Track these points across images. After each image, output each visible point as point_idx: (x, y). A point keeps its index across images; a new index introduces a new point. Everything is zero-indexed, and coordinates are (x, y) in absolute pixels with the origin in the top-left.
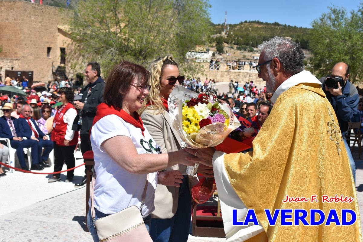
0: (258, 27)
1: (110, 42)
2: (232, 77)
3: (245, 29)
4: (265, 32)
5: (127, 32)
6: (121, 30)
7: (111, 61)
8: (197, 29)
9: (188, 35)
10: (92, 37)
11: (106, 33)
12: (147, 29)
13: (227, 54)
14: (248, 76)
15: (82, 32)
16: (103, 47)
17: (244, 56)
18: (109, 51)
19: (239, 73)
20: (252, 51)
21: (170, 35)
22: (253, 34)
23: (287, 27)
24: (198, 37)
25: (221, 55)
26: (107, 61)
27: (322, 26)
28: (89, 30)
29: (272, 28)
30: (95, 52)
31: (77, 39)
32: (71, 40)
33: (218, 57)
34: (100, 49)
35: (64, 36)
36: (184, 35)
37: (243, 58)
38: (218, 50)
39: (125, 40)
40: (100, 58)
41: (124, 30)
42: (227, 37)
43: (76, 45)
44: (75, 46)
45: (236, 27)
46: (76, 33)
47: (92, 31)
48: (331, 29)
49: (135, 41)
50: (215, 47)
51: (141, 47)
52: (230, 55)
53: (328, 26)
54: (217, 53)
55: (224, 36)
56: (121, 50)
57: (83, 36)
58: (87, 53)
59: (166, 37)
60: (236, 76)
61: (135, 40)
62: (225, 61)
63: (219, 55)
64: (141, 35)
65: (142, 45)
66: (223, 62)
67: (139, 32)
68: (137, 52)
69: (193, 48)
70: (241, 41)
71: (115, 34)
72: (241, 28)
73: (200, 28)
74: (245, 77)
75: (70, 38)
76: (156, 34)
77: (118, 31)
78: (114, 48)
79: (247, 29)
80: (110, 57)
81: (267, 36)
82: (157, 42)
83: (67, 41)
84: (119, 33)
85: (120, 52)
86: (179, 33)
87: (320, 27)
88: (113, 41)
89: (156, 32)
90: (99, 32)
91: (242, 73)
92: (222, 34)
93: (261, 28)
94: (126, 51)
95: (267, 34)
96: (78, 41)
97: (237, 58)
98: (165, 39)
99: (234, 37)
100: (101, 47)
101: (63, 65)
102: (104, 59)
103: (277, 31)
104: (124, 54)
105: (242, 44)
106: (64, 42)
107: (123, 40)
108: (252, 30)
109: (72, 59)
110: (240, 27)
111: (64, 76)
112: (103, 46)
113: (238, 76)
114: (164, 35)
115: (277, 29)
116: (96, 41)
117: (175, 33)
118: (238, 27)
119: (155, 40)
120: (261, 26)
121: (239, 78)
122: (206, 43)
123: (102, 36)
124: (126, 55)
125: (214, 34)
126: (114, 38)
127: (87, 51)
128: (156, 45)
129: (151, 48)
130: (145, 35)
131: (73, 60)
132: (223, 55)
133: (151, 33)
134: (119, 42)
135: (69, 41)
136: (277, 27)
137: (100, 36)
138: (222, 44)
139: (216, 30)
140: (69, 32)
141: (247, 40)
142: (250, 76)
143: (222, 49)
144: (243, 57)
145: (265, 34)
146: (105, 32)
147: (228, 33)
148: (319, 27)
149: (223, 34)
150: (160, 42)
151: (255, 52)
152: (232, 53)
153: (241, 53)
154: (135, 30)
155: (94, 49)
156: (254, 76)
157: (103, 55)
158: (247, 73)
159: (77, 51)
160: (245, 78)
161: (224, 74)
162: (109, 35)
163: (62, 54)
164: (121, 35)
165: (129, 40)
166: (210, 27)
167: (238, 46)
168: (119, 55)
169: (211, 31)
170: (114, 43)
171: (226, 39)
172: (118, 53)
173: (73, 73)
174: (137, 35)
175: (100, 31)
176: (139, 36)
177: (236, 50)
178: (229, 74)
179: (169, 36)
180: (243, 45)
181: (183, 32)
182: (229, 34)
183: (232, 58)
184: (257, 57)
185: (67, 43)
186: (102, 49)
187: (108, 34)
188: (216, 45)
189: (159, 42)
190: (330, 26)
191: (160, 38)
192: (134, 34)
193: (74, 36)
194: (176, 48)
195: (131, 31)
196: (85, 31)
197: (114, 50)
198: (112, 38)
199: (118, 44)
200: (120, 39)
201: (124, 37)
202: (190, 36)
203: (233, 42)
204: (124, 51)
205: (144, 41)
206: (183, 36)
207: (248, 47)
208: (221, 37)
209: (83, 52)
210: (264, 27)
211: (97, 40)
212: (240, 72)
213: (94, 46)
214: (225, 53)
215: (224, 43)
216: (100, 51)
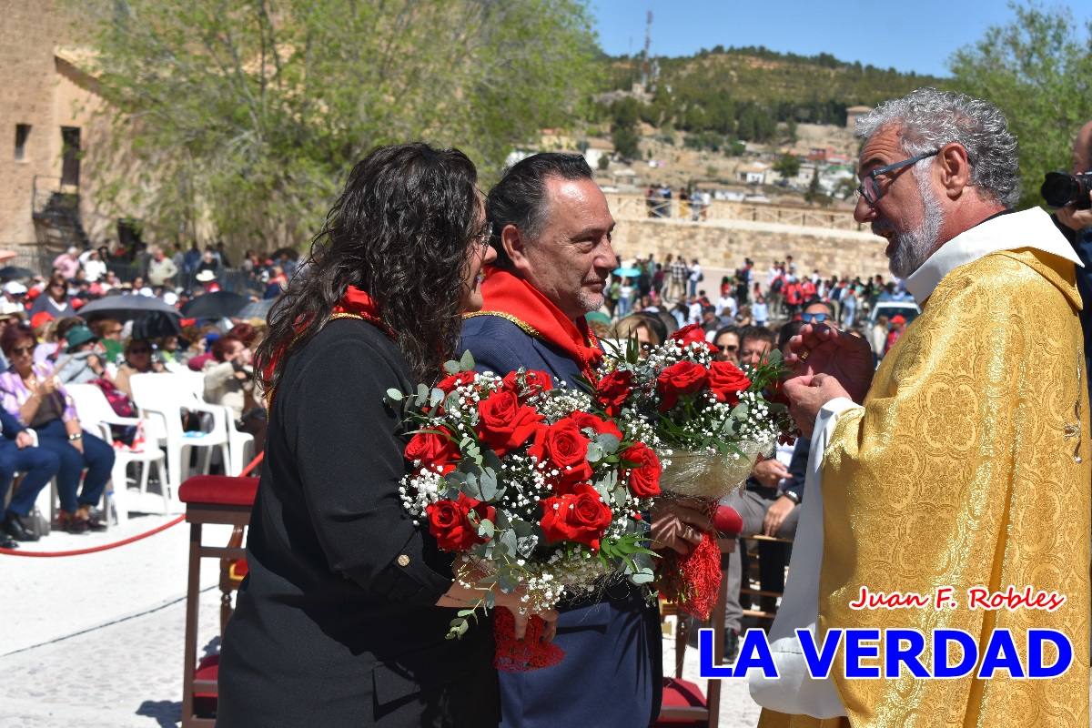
0: (760, 70)
1: (240, 112)
2: (668, 244)
3: (717, 74)
4: (786, 87)
5: (303, 76)
6: (279, 70)
7: (242, 176)
8: (548, 70)
9: (517, 91)
10: (176, 93)
11: (227, 77)
12: (371, 67)
13: (652, 164)
14: (725, 241)
15: (140, 73)
16: (214, 128)
17: (712, 171)
18: (236, 140)
19: (692, 231)
20: (737, 152)
21: (453, 91)
22: (741, 94)
23: (864, 74)
24: (551, 101)
25: (628, 164)
26: (228, 176)
27: (986, 70)
28: (167, 66)
29: (809, 73)
30: (188, 144)
31: (124, 99)
32: (100, 99)
33: (618, 172)
34: (203, 133)
35: (76, 87)
36: (504, 91)
37: (706, 179)
38: (618, 149)
39: (292, 104)
40: (202, 167)
41: (293, 68)
42: (653, 100)
43: (117, 118)
44: (114, 122)
45: (684, 68)
46: (120, 77)
47: (177, 71)
48: (1017, 83)
49: (329, 110)
50: (609, 138)
51: (349, 130)
52: (661, 165)
53: (1006, 72)
54: (616, 158)
55: (642, 98)
56: (277, 139)
57: (146, 87)
58: (158, 146)
59: (438, 98)
60: (684, 239)
61: (328, 104)
62: (644, 186)
63: (621, 164)
64: (350, 88)
65: (352, 122)
66: (638, 190)
67: (343, 78)
68: (334, 146)
69: (530, 140)
70: (701, 116)
71: (257, 82)
72: (702, 70)
73: (560, 71)
74: (715, 243)
75: (99, 94)
76: (402, 87)
77: (269, 72)
78: (252, 132)
79: (723, 75)
80: (239, 163)
81: (793, 102)
82: (408, 115)
83: (88, 101)
84: (273, 79)
85: (274, 145)
86: (485, 83)
87: (979, 73)
88: (252, 109)
89: (404, 77)
90: (202, 74)
91: (702, 231)
92: (634, 90)
93: (773, 72)
94: (297, 144)
95: (794, 94)
96: (125, 103)
97: (687, 178)
98: (435, 106)
99: (676, 103)
100: (207, 127)
101: (70, 189)
102: (218, 170)
103: (829, 83)
104: (288, 153)
105: (706, 129)
106: (78, 105)
107: (286, 104)
108: (742, 80)
109: (106, 165)
110: (696, 66)
111: (73, 229)
112: (215, 122)
113: (689, 242)
114: (433, 88)
115: (827, 77)
116: (192, 107)
117: (471, 85)
118: (691, 67)
119: (399, 106)
120: (772, 68)
121: (695, 247)
122: (580, 122)
123: (212, 89)
124: (297, 157)
125: (606, 90)
126: (254, 94)
127: (156, 142)
128: (401, 124)
129: (386, 134)
130: (364, 86)
131: (108, 169)
132: (637, 164)
133: (388, 82)
134: (273, 113)
135: (95, 102)
136: (827, 70)
137: (205, 89)
138: (635, 127)
139: (611, 78)
140: (94, 69)
141: (722, 113)
142: (731, 241)
143: (634, 143)
144: (708, 175)
145: (786, 94)
146: (222, 74)
147: (654, 88)
148: (975, 73)
149: (638, 90)
150: (417, 115)
151: (750, 158)
152: (667, 160)
153: (699, 158)
154: (329, 72)
155: (183, 134)
156: (745, 242)
157: (214, 157)
158: (722, 230)
159: (121, 140)
160: (716, 246)
161: (641, 232)
162: (236, 87)
163: (68, 149)
164: (280, 84)
165: (306, 104)
166: (592, 66)
167: (691, 136)
168: (271, 156)
169: (596, 80)
170: (256, 115)
171: (648, 109)
172: (268, 151)
173: (105, 217)
174: (338, 89)
175: (207, 73)
176: (343, 89)
177: (682, 148)
178: (656, 234)
179: (447, 92)
180: (706, 133)
181: (500, 79)
182: (657, 93)
183: (668, 176)
184: (756, 176)
185: (89, 108)
186: (211, 135)
187: (234, 82)
188: (613, 129)
189: (412, 113)
190: (1015, 72)
191: (418, 100)
192: (324, 83)
193: (112, 85)
194: (472, 136)
195: (315, 74)
196: (153, 70)
197: (252, 139)
198: (247, 98)
199: (270, 116)
200: (276, 102)
201: (291, 93)
202: (524, 96)
203: (674, 120)
204: (290, 142)
205: (361, 108)
206: (498, 93)
207: (725, 138)
208: (631, 102)
209: (142, 143)
210: (785, 69)
211: (195, 102)
212: (695, 227)
213: (182, 122)
214: (645, 157)
215: (639, 121)
216: (204, 142)
